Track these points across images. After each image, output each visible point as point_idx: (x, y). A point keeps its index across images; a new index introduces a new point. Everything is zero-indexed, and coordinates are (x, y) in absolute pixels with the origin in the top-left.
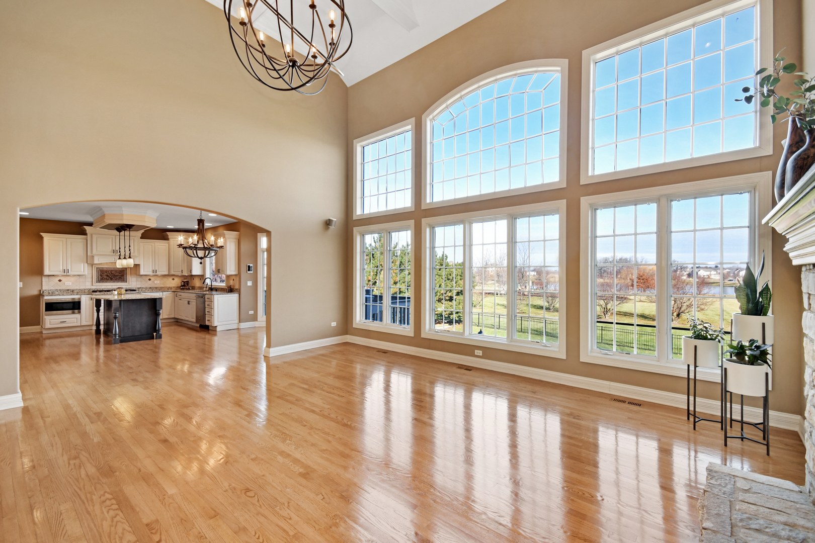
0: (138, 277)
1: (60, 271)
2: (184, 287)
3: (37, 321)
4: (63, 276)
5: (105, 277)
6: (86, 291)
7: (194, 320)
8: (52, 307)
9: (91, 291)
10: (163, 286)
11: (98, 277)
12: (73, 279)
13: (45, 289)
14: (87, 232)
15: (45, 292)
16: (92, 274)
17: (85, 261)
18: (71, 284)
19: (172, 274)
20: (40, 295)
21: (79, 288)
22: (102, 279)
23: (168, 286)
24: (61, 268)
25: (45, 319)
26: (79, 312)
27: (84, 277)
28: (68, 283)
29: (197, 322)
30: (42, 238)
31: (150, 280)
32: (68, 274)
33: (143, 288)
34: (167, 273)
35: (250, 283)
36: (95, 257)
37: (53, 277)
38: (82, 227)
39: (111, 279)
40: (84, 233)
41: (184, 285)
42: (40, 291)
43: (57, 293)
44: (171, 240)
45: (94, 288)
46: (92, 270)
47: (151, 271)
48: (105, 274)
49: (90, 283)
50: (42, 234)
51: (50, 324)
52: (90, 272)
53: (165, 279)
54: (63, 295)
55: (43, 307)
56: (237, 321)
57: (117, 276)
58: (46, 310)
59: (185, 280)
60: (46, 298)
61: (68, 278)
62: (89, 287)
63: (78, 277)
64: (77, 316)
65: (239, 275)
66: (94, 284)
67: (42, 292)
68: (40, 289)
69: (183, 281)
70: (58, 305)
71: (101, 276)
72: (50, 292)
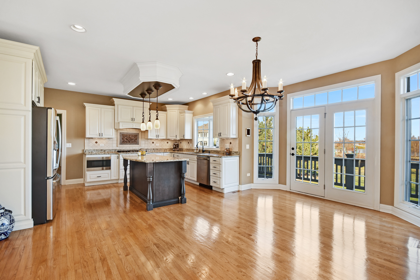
0: (146, 140)
1: (97, 135)
2: (175, 149)
3: (81, 175)
4: (99, 138)
5: (125, 140)
6: (113, 151)
7: (196, 179)
8: (92, 164)
9: (117, 151)
10: (161, 148)
11: (121, 141)
12: (105, 141)
13: (87, 149)
14: (115, 103)
15: (86, 151)
16: (117, 137)
17: (114, 127)
18: (103, 146)
19: (168, 138)
20: (83, 154)
21: (108, 149)
22: (123, 142)
23: (164, 148)
24: (98, 133)
25: (86, 173)
26: (110, 169)
27: (112, 139)
28: (102, 145)
29: (197, 181)
30: (84, 107)
31: (153, 143)
32: (102, 137)
33: (149, 149)
34: (165, 138)
35: (248, 147)
36: (120, 123)
37: (92, 139)
38: (111, 100)
39: (129, 142)
40: (112, 104)
41: (175, 148)
42: (83, 150)
43: (94, 152)
44: (168, 111)
45: (118, 148)
46: (117, 134)
47: (155, 136)
48: (126, 137)
49: (115, 145)
50: (85, 104)
51: (90, 179)
52: (116, 136)
53: (162, 143)
54: (99, 154)
55: (85, 164)
56: (238, 183)
57: (133, 139)
58: (87, 167)
59: (176, 144)
60: (87, 156)
61: (102, 140)
62: (115, 148)
63: (108, 140)
64: (108, 171)
65: (239, 139)
66: (118, 146)
67: (84, 152)
68: (84, 149)
69: (174, 144)
70: (95, 162)
71: (123, 139)
72: (90, 151)
